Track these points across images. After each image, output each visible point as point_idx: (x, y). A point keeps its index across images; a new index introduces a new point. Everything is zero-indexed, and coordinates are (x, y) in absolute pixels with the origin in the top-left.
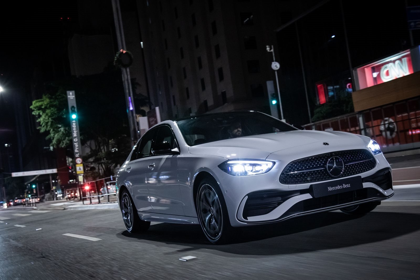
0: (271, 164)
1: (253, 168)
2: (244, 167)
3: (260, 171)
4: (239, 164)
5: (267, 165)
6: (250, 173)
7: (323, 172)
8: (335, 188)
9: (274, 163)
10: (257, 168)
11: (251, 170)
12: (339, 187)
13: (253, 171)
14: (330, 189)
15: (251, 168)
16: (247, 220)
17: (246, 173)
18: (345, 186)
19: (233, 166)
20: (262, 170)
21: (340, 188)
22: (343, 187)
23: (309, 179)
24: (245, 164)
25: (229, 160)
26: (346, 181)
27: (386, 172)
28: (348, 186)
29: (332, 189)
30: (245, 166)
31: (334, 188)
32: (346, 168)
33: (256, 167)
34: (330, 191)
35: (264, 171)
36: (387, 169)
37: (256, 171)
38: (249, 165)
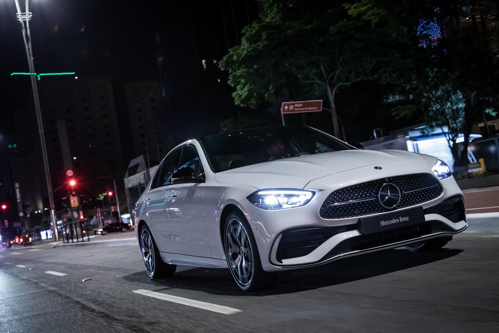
0: (310, 194)
1: (288, 199)
2: (277, 198)
3: (297, 203)
4: (271, 195)
5: (305, 195)
6: (285, 206)
7: (374, 203)
8: (390, 222)
9: (314, 193)
10: (294, 200)
11: (286, 202)
12: (394, 221)
13: (288, 203)
14: (383, 223)
15: (286, 200)
16: (282, 263)
17: (280, 206)
18: (402, 219)
19: (264, 197)
20: (300, 202)
21: (396, 221)
22: (399, 221)
23: (356, 212)
24: (279, 195)
25: (259, 190)
26: (403, 214)
27: (457, 200)
28: (406, 219)
29: (386, 224)
30: (279, 197)
31: (388, 222)
32: (403, 197)
33: (292, 198)
34: (383, 226)
35: (302, 203)
36: (458, 196)
37: (293, 203)
38: (283, 196)
